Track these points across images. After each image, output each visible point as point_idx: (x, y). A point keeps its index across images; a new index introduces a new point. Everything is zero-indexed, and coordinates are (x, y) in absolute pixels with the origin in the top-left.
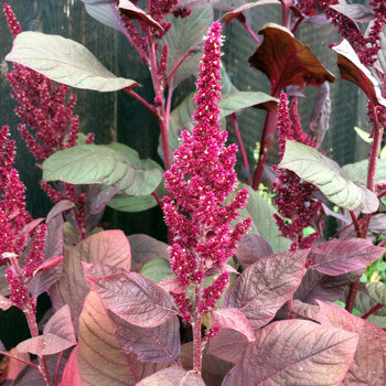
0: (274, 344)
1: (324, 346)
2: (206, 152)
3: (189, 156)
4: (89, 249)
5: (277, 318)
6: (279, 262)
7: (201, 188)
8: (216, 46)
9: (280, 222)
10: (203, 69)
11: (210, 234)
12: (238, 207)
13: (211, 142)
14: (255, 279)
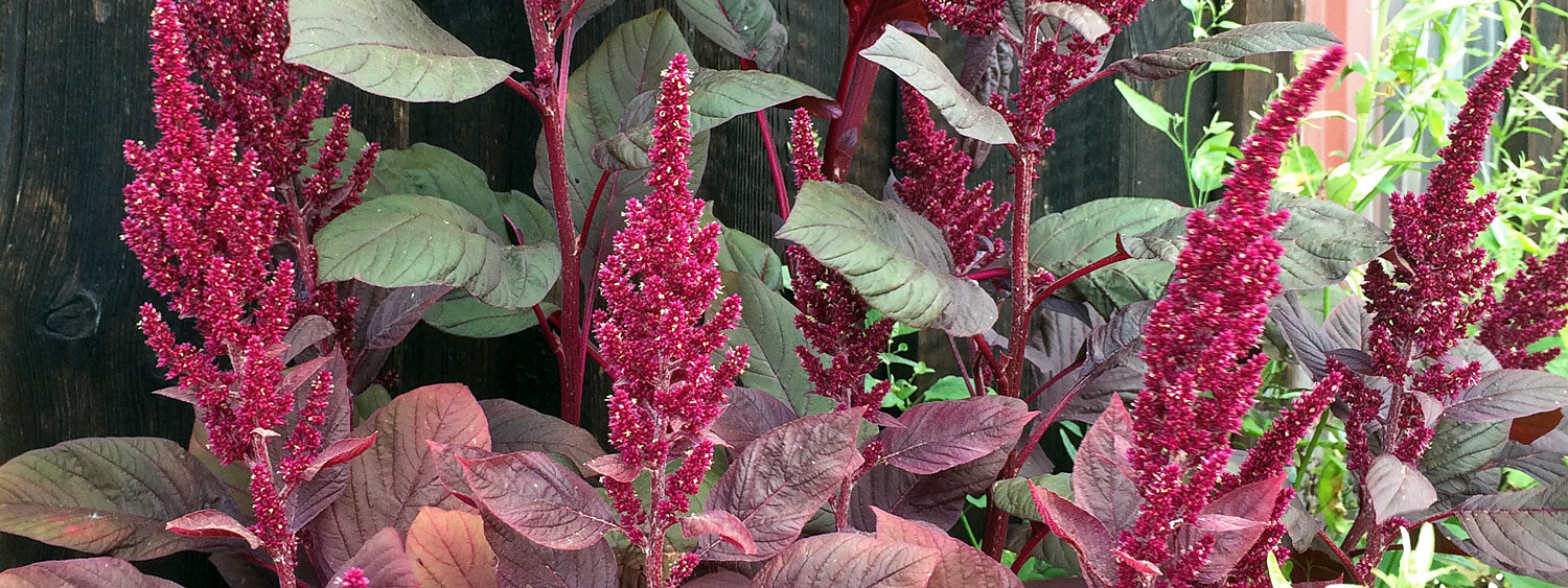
0: (796, 578)
1: (882, 575)
2: (670, 239)
3: (641, 244)
4: (394, 427)
5: (810, 531)
6: (809, 434)
7: (661, 296)
8: (680, 86)
9: (812, 364)
10: (662, 114)
11: (677, 376)
12: (725, 326)
13: (676, 223)
14: (764, 468)
